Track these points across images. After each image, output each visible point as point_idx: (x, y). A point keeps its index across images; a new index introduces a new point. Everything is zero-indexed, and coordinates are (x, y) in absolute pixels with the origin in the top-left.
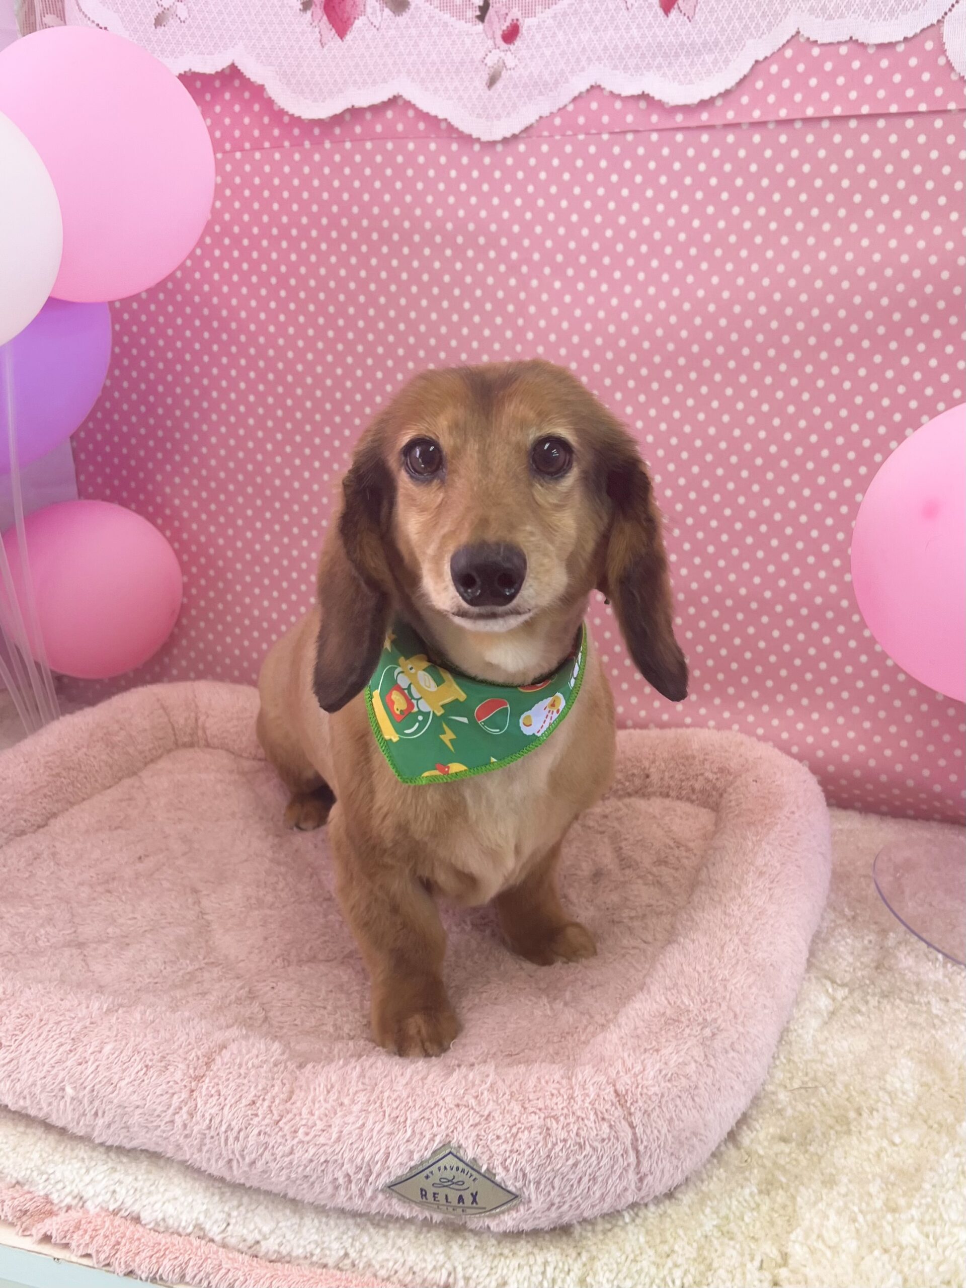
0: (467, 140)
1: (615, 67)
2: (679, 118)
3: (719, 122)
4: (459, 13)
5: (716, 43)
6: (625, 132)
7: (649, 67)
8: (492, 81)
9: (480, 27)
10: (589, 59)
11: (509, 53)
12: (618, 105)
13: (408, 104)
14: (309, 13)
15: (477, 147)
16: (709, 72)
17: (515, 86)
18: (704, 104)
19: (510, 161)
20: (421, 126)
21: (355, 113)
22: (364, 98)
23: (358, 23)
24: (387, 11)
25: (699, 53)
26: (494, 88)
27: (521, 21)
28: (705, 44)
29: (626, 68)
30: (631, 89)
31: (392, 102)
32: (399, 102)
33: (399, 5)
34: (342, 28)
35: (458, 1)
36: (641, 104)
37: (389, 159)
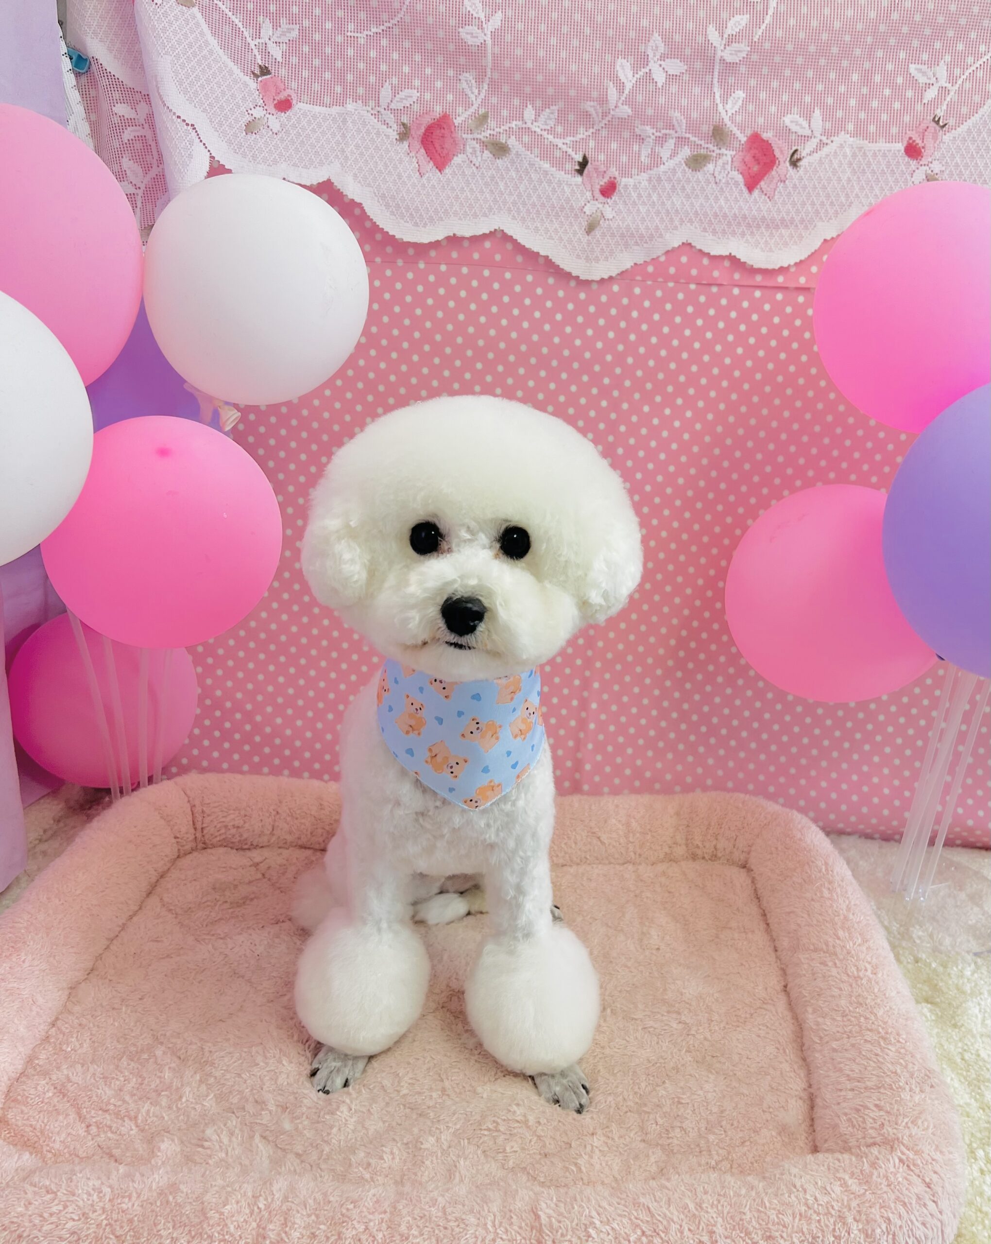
0: (564, 276)
1: (705, 230)
2: (759, 278)
3: (792, 285)
4: (558, 163)
5: (792, 221)
6: (710, 285)
7: (734, 233)
8: (591, 228)
9: (579, 179)
10: (682, 221)
11: (606, 205)
12: (706, 261)
13: (506, 238)
14: (406, 144)
15: (573, 284)
16: (786, 244)
17: (613, 235)
18: (782, 270)
19: (604, 298)
20: (520, 259)
21: (454, 240)
22: (466, 230)
23: (458, 160)
24: (487, 154)
25: (777, 227)
26: (593, 233)
27: (618, 179)
28: (783, 220)
29: (714, 232)
30: (718, 249)
31: (492, 235)
32: (499, 235)
33: (499, 149)
34: (441, 162)
35: (558, 154)
36: (727, 263)
37: (485, 285)
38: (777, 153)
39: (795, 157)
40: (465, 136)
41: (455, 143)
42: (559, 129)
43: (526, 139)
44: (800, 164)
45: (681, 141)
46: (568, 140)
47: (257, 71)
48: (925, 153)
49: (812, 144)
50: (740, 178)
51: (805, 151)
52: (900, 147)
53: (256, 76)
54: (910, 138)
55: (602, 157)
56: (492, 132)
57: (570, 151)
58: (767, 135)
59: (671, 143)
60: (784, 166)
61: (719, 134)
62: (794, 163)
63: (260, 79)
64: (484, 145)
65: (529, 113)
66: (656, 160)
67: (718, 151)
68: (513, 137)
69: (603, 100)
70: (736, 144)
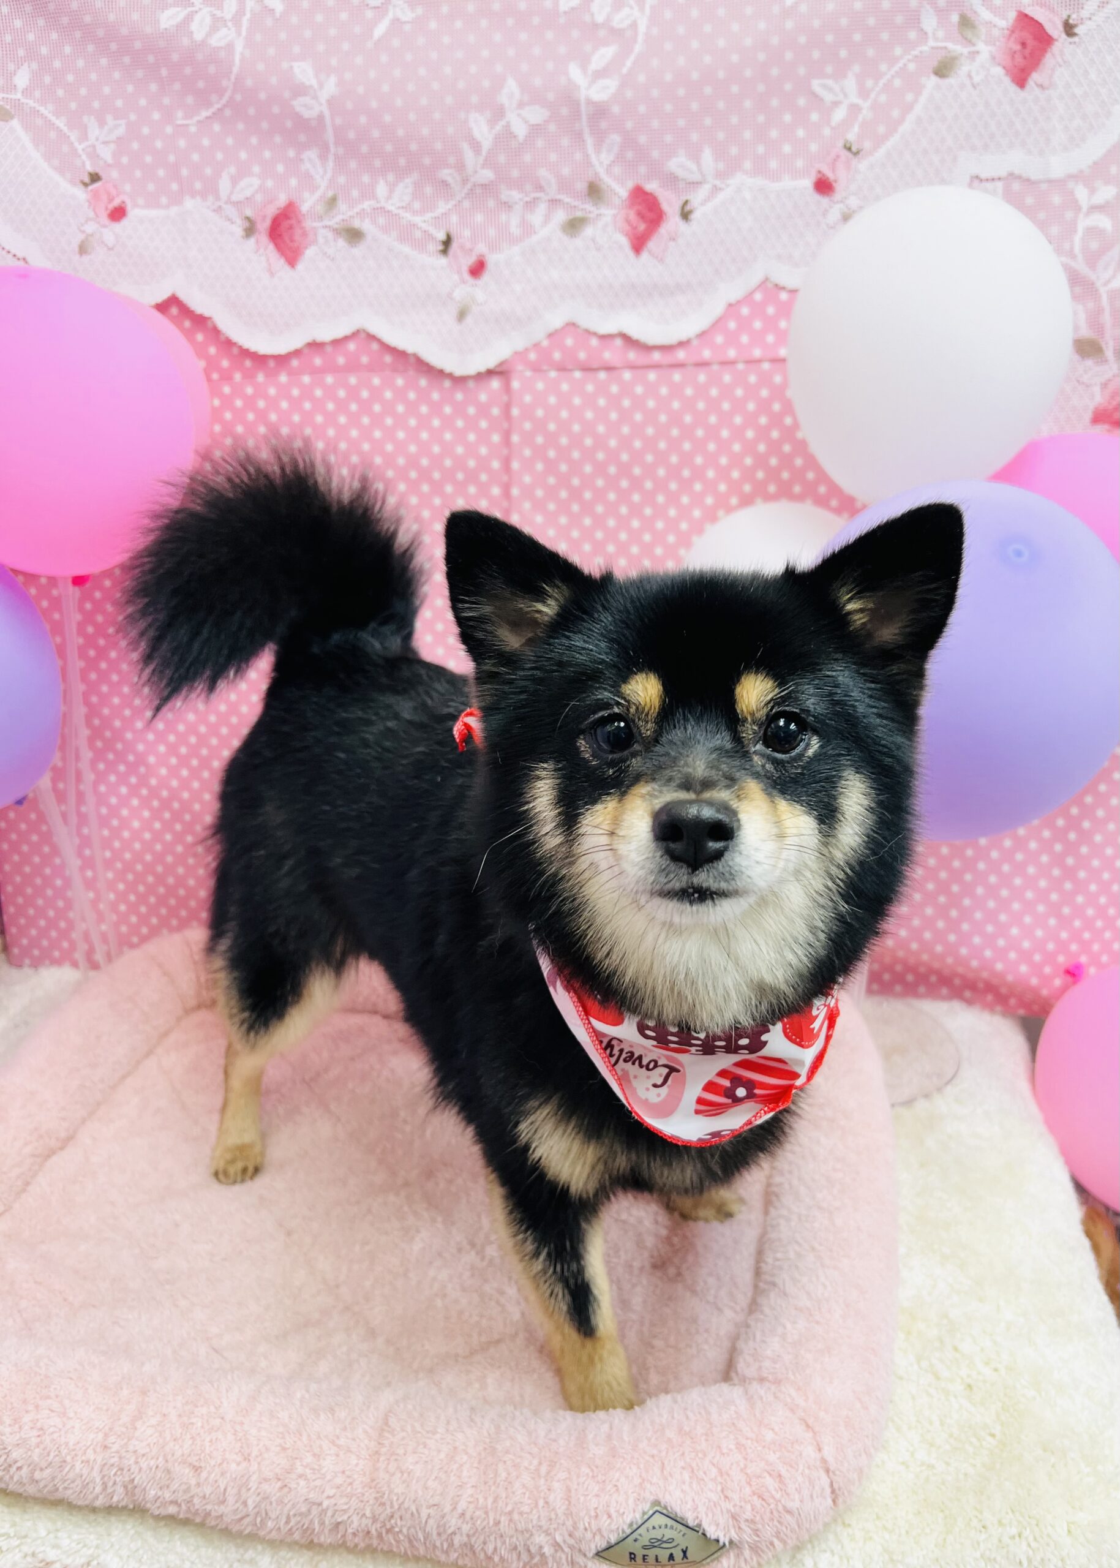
0: (437, 374)
1: (590, 305)
2: (657, 356)
3: (694, 360)
4: (419, 245)
5: (689, 285)
7: (624, 306)
8: (462, 315)
9: (443, 261)
10: (563, 298)
11: (477, 288)
12: (594, 342)
13: (372, 337)
14: (252, 240)
15: (449, 382)
16: (684, 313)
17: (486, 321)
18: (682, 344)
19: (483, 398)
20: (388, 359)
21: (315, 346)
22: (326, 334)
23: (310, 253)
24: (341, 243)
25: (672, 294)
26: (464, 322)
27: (487, 256)
28: (678, 285)
29: (601, 307)
30: (607, 326)
31: (355, 335)
32: (363, 335)
33: (354, 235)
34: (291, 256)
35: (418, 234)
36: (619, 342)
37: (353, 393)
38: (665, 206)
39: (688, 208)
40: (315, 224)
41: (305, 234)
42: (417, 205)
43: (381, 220)
44: (693, 216)
45: (554, 202)
46: (429, 216)
47: (87, 180)
48: (839, 187)
49: (703, 192)
50: (624, 242)
51: (696, 199)
52: (808, 183)
53: (86, 185)
54: (819, 172)
55: (467, 233)
56: (345, 217)
57: (432, 230)
58: (651, 187)
59: (542, 208)
60: (672, 222)
61: (594, 191)
62: (685, 215)
63: (90, 188)
64: (337, 232)
65: (381, 189)
66: (528, 229)
67: (596, 212)
68: (367, 221)
69: (460, 167)
70: (617, 201)
